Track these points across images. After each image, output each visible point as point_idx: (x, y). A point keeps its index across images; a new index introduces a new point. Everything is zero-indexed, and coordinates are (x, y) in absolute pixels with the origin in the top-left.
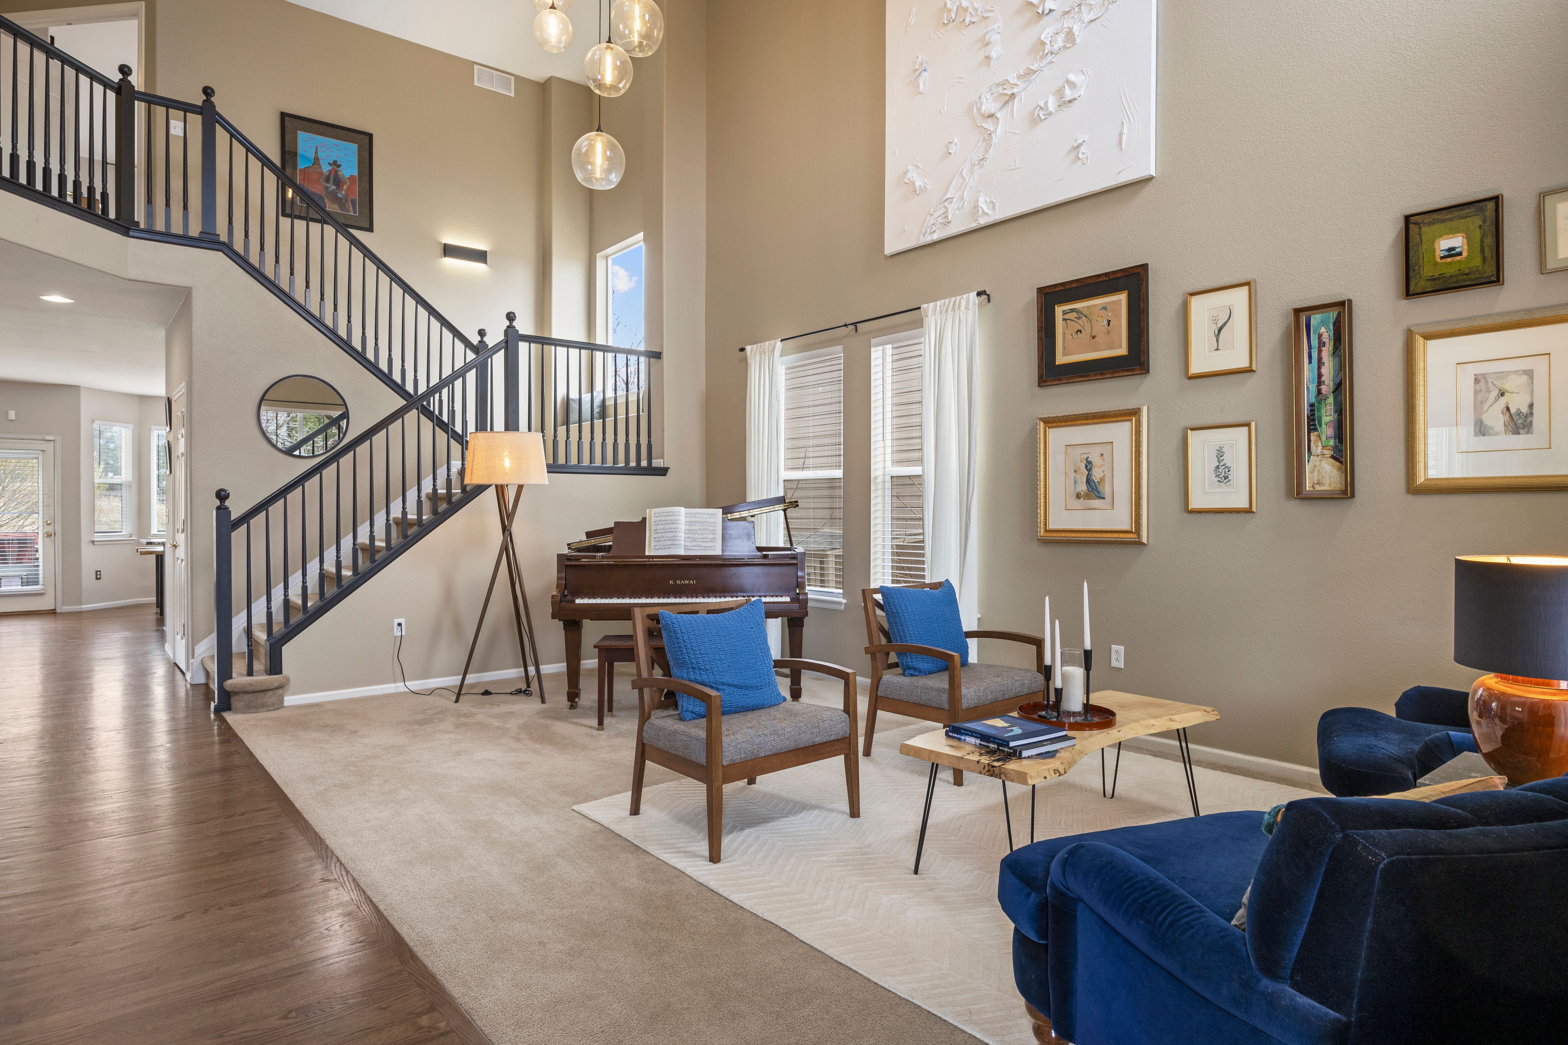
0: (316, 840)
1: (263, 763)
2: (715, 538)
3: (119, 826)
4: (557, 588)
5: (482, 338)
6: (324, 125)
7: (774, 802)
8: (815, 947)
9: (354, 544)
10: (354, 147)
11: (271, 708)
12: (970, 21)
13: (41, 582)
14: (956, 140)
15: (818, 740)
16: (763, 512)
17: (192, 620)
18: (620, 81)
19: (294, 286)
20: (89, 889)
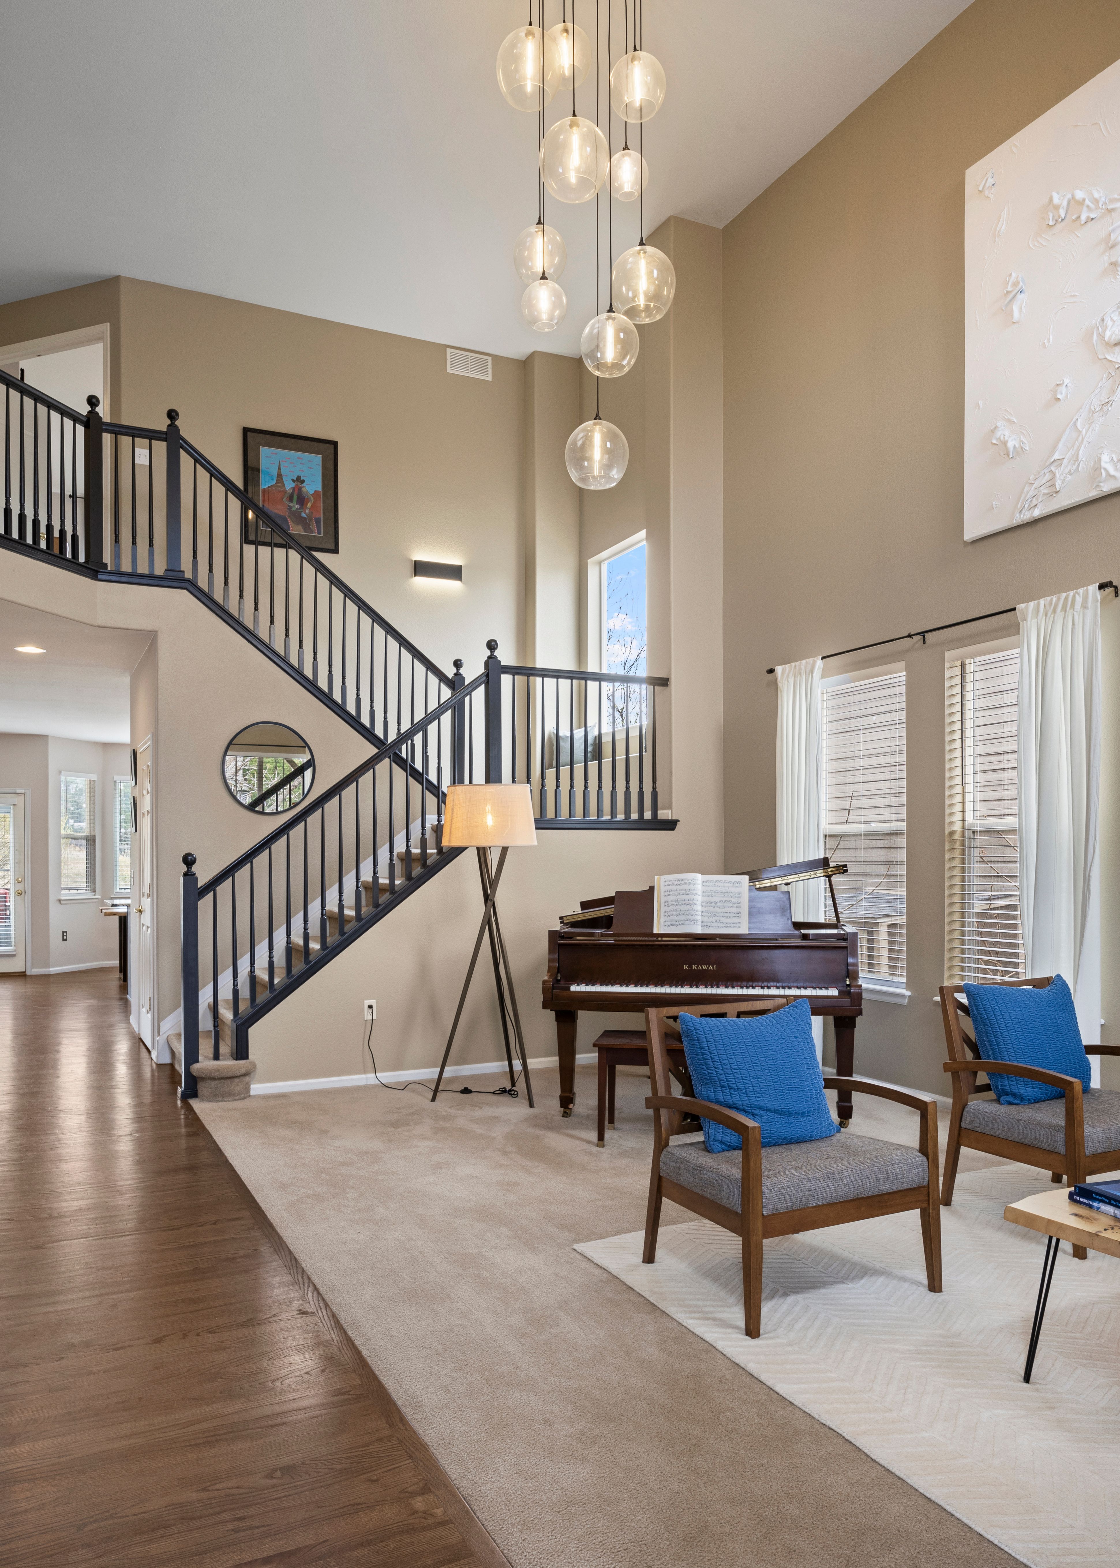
0: (291, 1261)
1: (232, 1163)
2: (740, 913)
3: (95, 1226)
4: (548, 971)
5: (458, 670)
6: (288, 437)
7: (825, 1261)
8: (893, 1471)
9: (322, 914)
10: (318, 459)
11: (237, 1097)
12: (1088, 217)
13: (13, 943)
14: (1066, 381)
15: (886, 1188)
16: (801, 879)
17: (158, 994)
18: (624, 358)
19: (258, 622)
20: (70, 1297)
